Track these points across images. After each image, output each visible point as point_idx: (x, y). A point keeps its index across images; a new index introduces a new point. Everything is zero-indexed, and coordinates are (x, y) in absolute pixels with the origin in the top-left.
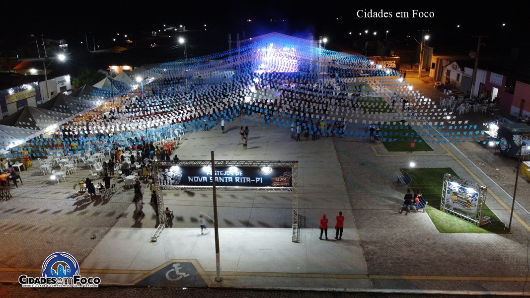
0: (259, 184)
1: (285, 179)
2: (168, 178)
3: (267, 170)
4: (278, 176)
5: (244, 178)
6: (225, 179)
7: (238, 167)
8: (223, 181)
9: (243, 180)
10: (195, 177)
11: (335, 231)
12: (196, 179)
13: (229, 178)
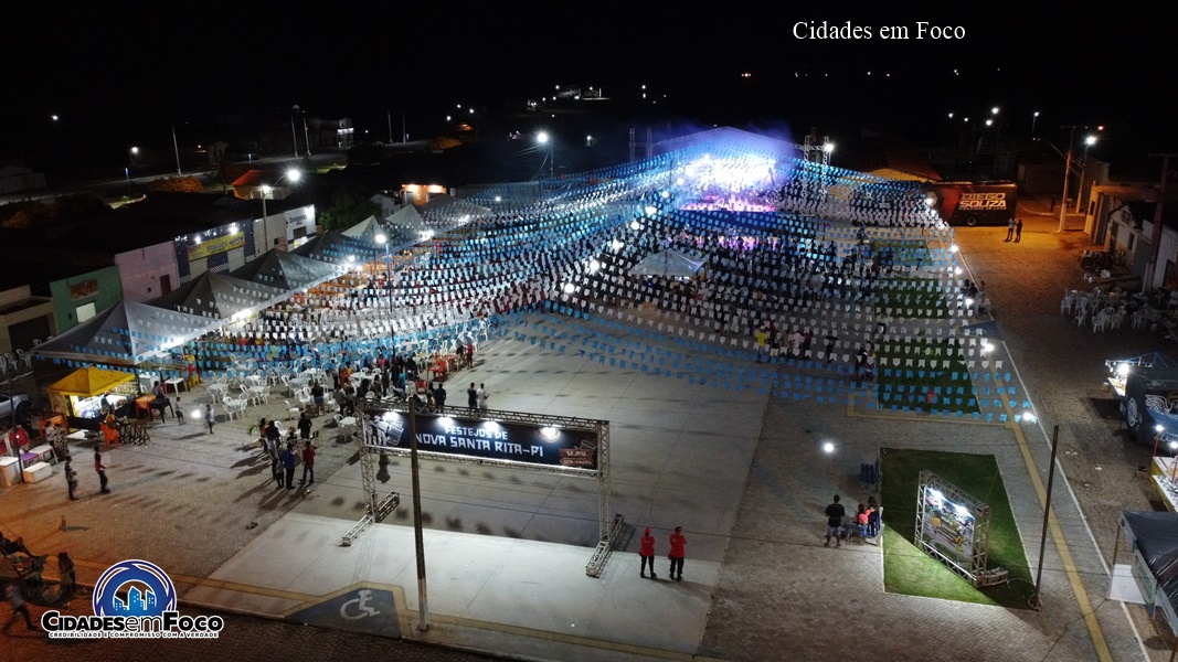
0: (536, 458)
1: (584, 454)
2: (379, 432)
3: (551, 434)
4: (571, 447)
5: (511, 445)
6: (476, 444)
7: (499, 423)
8: (474, 447)
9: (508, 447)
10: (425, 435)
11: (669, 562)
12: (427, 438)
13: (484, 442)
